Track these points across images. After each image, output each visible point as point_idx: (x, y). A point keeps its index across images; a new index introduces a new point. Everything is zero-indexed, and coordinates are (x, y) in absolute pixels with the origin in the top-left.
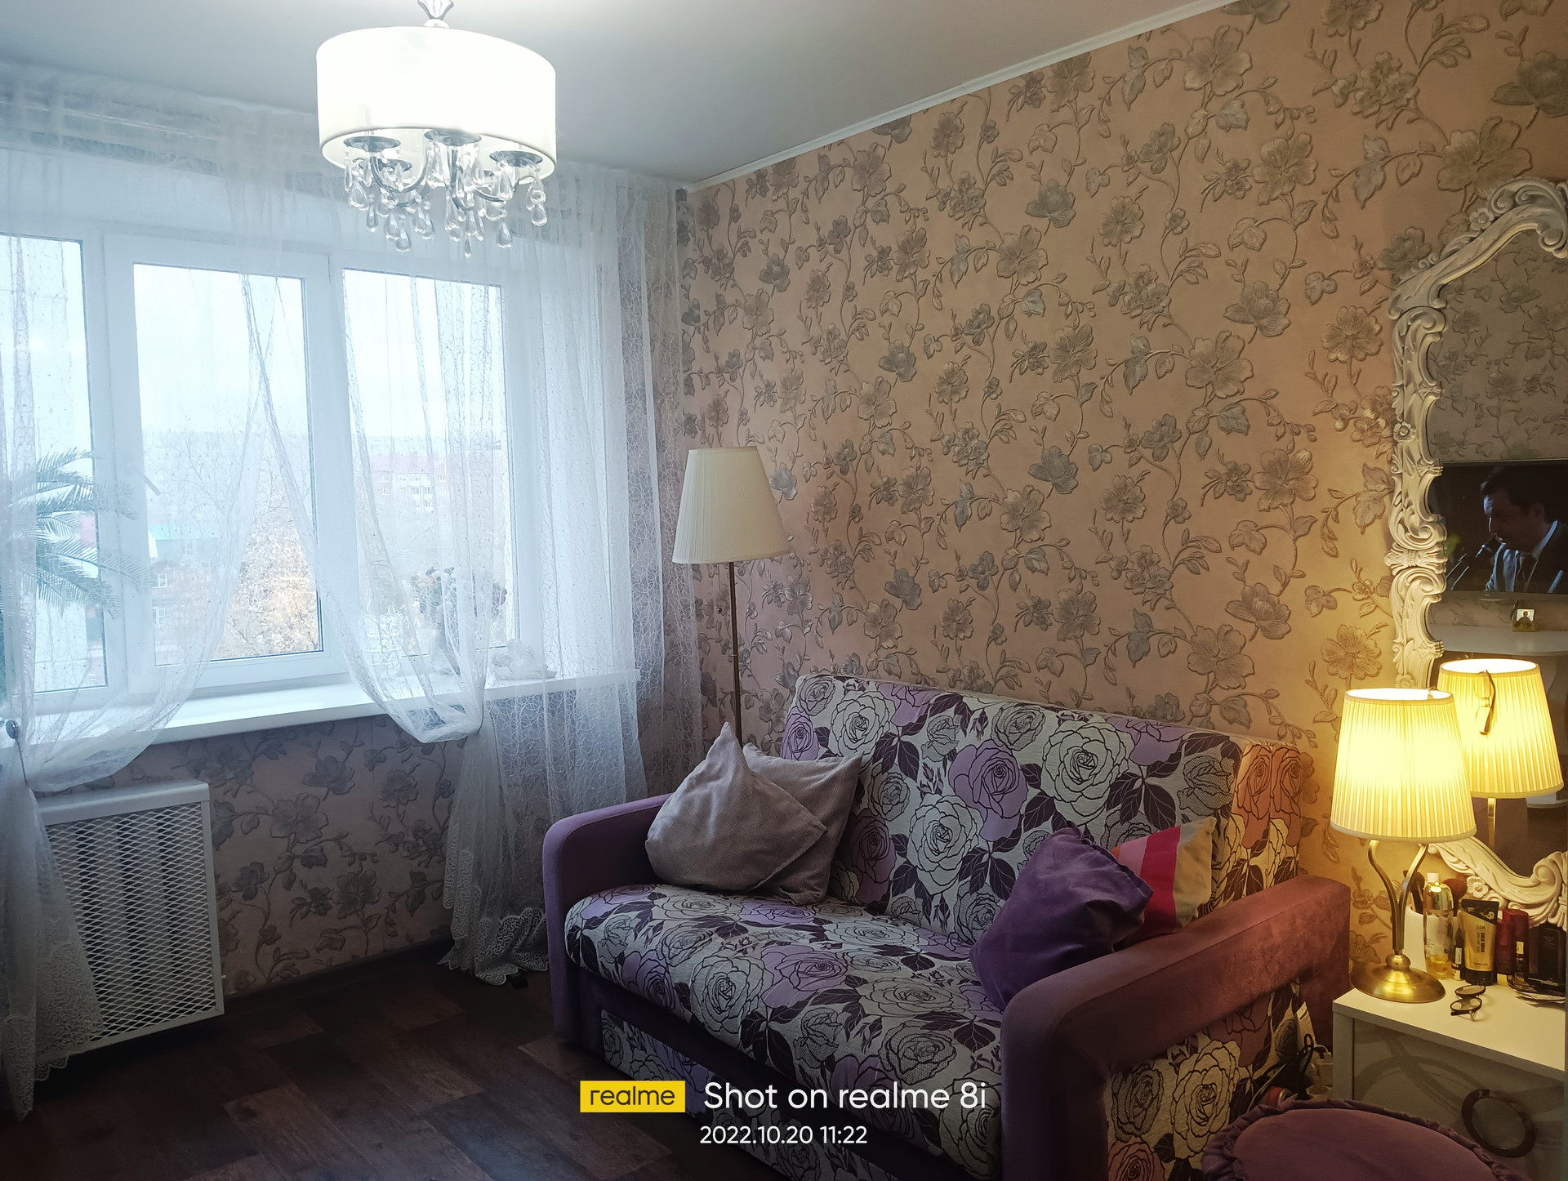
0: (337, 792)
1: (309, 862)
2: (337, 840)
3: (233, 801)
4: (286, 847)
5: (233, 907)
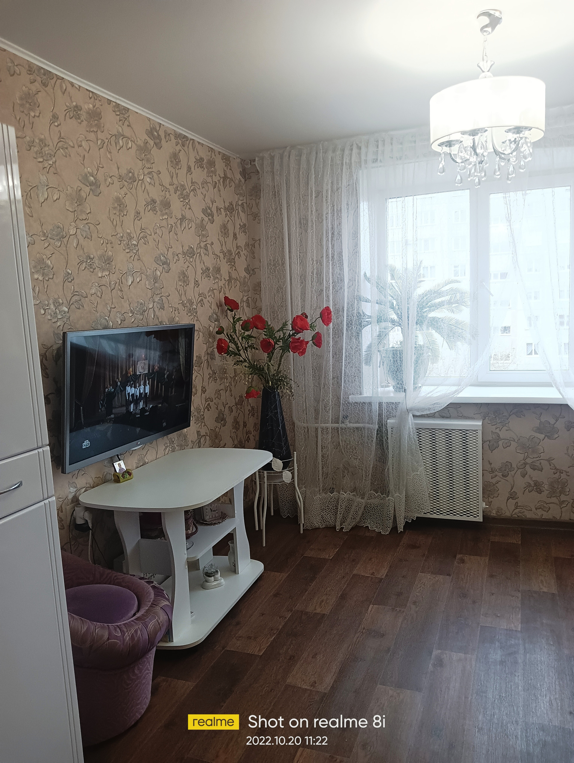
0: (549, 437)
1: (534, 468)
2: (549, 460)
3: (499, 433)
4: (523, 458)
5: (497, 478)
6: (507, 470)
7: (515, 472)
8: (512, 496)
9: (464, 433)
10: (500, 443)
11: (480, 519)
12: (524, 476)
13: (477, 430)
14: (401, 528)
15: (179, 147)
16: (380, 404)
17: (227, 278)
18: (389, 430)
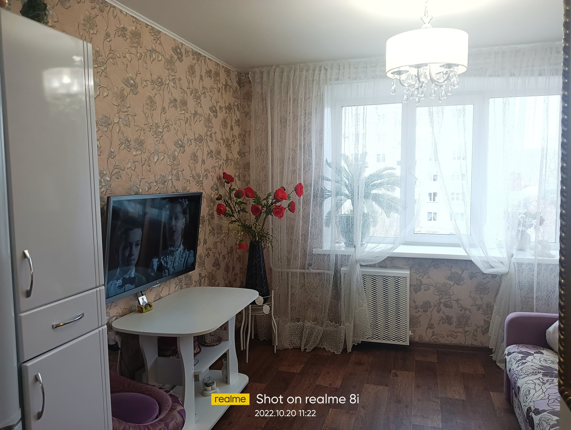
0: (457, 284)
1: (446, 306)
2: (457, 301)
3: (422, 280)
4: (438, 299)
5: (420, 313)
6: (427, 307)
7: (432, 309)
8: (431, 326)
9: (397, 279)
10: (422, 287)
11: (407, 343)
12: (438, 312)
13: (406, 277)
14: (349, 350)
15: (195, 61)
16: (336, 256)
17: (225, 159)
18: (342, 275)
